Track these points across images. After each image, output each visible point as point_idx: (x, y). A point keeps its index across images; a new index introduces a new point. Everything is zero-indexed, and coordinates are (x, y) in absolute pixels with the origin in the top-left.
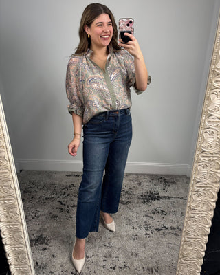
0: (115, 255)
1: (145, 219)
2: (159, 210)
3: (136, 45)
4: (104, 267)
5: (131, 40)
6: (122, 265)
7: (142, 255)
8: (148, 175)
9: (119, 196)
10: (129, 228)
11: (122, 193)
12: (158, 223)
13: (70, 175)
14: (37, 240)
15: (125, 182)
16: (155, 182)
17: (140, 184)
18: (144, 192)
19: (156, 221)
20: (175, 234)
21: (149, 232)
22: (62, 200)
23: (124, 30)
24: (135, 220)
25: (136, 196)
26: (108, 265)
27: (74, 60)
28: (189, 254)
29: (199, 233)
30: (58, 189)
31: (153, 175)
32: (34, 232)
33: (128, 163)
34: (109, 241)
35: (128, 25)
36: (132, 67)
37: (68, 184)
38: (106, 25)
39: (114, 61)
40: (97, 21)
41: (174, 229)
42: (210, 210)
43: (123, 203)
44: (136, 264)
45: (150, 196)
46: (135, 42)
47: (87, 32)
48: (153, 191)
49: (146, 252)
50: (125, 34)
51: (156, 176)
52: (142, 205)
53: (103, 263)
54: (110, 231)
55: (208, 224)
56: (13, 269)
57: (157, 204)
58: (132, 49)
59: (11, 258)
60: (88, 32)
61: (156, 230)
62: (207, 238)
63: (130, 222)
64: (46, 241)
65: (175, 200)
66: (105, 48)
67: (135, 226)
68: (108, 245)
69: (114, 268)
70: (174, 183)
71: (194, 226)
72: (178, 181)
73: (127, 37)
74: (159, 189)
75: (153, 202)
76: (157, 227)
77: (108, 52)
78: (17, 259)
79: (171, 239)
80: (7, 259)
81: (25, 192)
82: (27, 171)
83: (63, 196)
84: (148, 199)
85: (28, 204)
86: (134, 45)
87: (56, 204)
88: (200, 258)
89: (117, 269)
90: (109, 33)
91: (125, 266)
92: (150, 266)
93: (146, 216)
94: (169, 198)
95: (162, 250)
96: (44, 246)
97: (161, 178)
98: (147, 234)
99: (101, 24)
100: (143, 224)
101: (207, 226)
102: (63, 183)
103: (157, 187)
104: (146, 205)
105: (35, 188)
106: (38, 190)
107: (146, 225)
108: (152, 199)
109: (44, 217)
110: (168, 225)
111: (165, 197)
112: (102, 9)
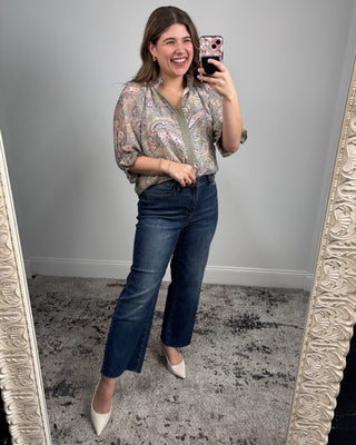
0: (184, 417)
1: (236, 359)
2: (260, 344)
3: (226, 77)
4: (165, 435)
5: (219, 71)
6: (196, 433)
7: (230, 419)
8: (242, 287)
9: (193, 320)
10: (209, 373)
11: (199, 316)
12: (256, 367)
13: (113, 285)
14: (56, 389)
15: (203, 298)
16: (253, 299)
17: (228, 301)
18: (235, 314)
19: (253, 363)
20: (286, 386)
21: (241, 381)
22: (99, 325)
23: (208, 54)
24: (219, 360)
25: (222, 322)
26: (172, 432)
27: (131, 89)
28: (308, 413)
29: (325, 379)
30: (94, 308)
31: (249, 288)
32: (51, 376)
33: (209, 268)
34: (174, 393)
35: (214, 47)
37: (110, 299)
38: (180, 42)
39: (194, 99)
40: (165, 36)
41: (284, 376)
42: (345, 340)
43: (199, 332)
44: (218, 433)
45: (244, 322)
46: (226, 74)
47: (152, 53)
48: (250, 314)
49: (236, 413)
50: (210, 61)
51: (256, 289)
52: (230, 336)
53: (165, 430)
54: (177, 377)
55: (340, 363)
56: (14, 431)
57: (255, 335)
58: (220, 85)
59: (12, 414)
60: (154, 52)
61: (254, 377)
62: (338, 387)
63: (210, 363)
64: (71, 391)
65: (285, 329)
66: (180, 80)
67: (219, 369)
68: (172, 400)
69: (183, 439)
70: (284, 301)
71: (316, 366)
72: (292, 298)
74: (260, 311)
75: (250, 331)
76: (256, 373)
77: (185, 85)
78: (22, 415)
79: (278, 393)
80: (5, 415)
81: (39, 310)
82: (45, 277)
83: (102, 318)
84: (242, 327)
85: (44, 330)
86: (224, 79)
87: (90, 331)
88: (326, 421)
89: (187, 439)
90: (186, 55)
91: (201, 436)
92: (243, 436)
93: (237, 354)
94: (276, 325)
95: (263, 412)
96: (68, 399)
97: (264, 293)
98: (238, 384)
99: (172, 41)
100: (232, 367)
101: (338, 367)
102: (103, 297)
103: (256, 307)
104: (237, 337)
105: (56, 305)
106: (60, 308)
107: (237, 369)
108: (247, 327)
109: (69, 352)
110: (274, 371)
111: (269, 324)
112: (174, 16)
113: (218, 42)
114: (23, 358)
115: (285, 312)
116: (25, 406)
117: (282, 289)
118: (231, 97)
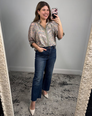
0: (48, 108)
1: (61, 93)
2: (67, 89)
3: (59, 19)
4: (43, 113)
5: (57, 17)
6: (51, 113)
7: (60, 109)
8: (63, 74)
9: (50, 83)
10: (54, 97)
11: (51, 82)
12: (66, 95)
13: (30, 74)
14: (15, 101)
15: (53, 77)
16: (65, 77)
17: (59, 78)
18: (61, 81)
19: (66, 94)
20: (74, 100)
21: (62, 99)
22: (26, 84)
23: (54, 13)
24: (57, 93)
25: (57, 83)
26: (45, 113)
27: (32, 24)
28: (80, 108)
29: (85, 100)
30: (24, 79)
33: (54, 69)
34: (45, 102)
36: (57, 28)
37: (29, 77)
39: (49, 25)
40: (43, 8)
41: (73, 98)
42: (90, 90)
43: (52, 86)
44: (57, 113)
45: (63, 83)
46: (58, 18)
47: (38, 13)
48: (65, 81)
49: (61, 107)
50: (54, 15)
51: (66, 75)
52: (60, 87)
53: (43, 112)
54: (46, 98)
55: (88, 96)
56: (5, 113)
57: (66, 87)
58: (57, 21)
59: (4, 108)
60: (39, 13)
61: (66, 98)
62: (88, 102)
63: (54, 94)
64: (19, 101)
65: (74, 85)
66: (46, 20)
67: (57, 96)
68: (45, 104)
69: (48, 114)
70: (73, 78)
71: (82, 96)
72: (75, 77)
73: (55, 16)
74: (67, 80)
75: (65, 86)
76: (66, 97)
77: (47, 22)
78: (7, 108)
79: (72, 102)
80: (2, 108)
82: (12, 71)
83: (27, 82)
84: (63, 85)
86: (58, 19)
87: (23, 86)
88: (85, 110)
89: (49, 114)
90: (47, 14)
91: (52, 113)
92: (63, 113)
94: (71, 84)
95: (68, 107)
96: (18, 104)
97: (68, 76)
98: (61, 100)
99: (44, 10)
101: (88, 97)
102: (27, 77)
105: (15, 79)
107: (61, 96)
109: (18, 91)
110: (71, 96)
111: (69, 84)
113: (56, 10)
114: (7, 94)
115: (74, 81)
116: (8, 106)
117: (73, 75)
118: (60, 24)
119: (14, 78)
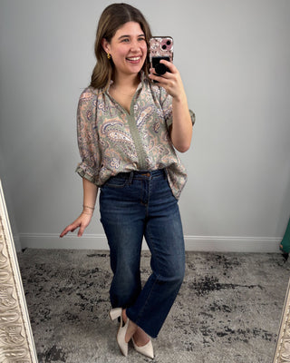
1: (201, 318)
2: (220, 304)
8: (202, 253)
10: (179, 332)
12: (219, 325)
13: (93, 255)
14: (48, 354)
16: (211, 263)
17: (191, 266)
18: (198, 278)
19: (217, 321)
20: (246, 341)
21: (208, 339)
22: (83, 292)
23: (158, 55)
24: (187, 320)
25: (187, 285)
27: (85, 94)
30: (77, 276)
31: (208, 253)
32: (44, 342)
35: (164, 47)
37: (91, 268)
38: (135, 40)
41: (243, 332)
45: (206, 284)
46: (177, 76)
47: (106, 50)
48: (210, 276)
50: (162, 61)
51: (213, 254)
52: (195, 298)
57: (216, 296)
60: (108, 50)
61: (218, 334)
63: (180, 323)
64: (61, 355)
65: (240, 289)
67: (187, 328)
70: (238, 264)
72: (244, 261)
74: (217, 273)
75: (211, 293)
76: (220, 331)
79: (240, 348)
81: (30, 281)
82: (33, 250)
83: (85, 286)
84: (204, 289)
85: (35, 300)
87: (75, 298)
90: (140, 53)
93: (202, 313)
94: (233, 286)
96: (59, 362)
97: (220, 257)
98: (205, 342)
99: (127, 39)
100: (199, 326)
102: (84, 266)
103: (215, 271)
104: (201, 298)
105: (45, 275)
106: (48, 278)
107: (204, 327)
108: (209, 289)
109: (58, 319)
110: (234, 328)
111: (226, 285)
112: (129, 13)
113: (169, 43)
115: (239, 274)
117: (234, 253)
119: (40, 272)
